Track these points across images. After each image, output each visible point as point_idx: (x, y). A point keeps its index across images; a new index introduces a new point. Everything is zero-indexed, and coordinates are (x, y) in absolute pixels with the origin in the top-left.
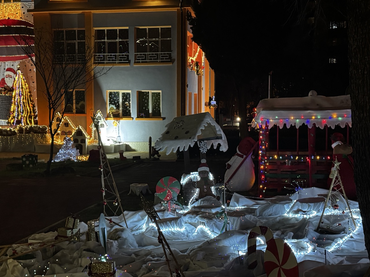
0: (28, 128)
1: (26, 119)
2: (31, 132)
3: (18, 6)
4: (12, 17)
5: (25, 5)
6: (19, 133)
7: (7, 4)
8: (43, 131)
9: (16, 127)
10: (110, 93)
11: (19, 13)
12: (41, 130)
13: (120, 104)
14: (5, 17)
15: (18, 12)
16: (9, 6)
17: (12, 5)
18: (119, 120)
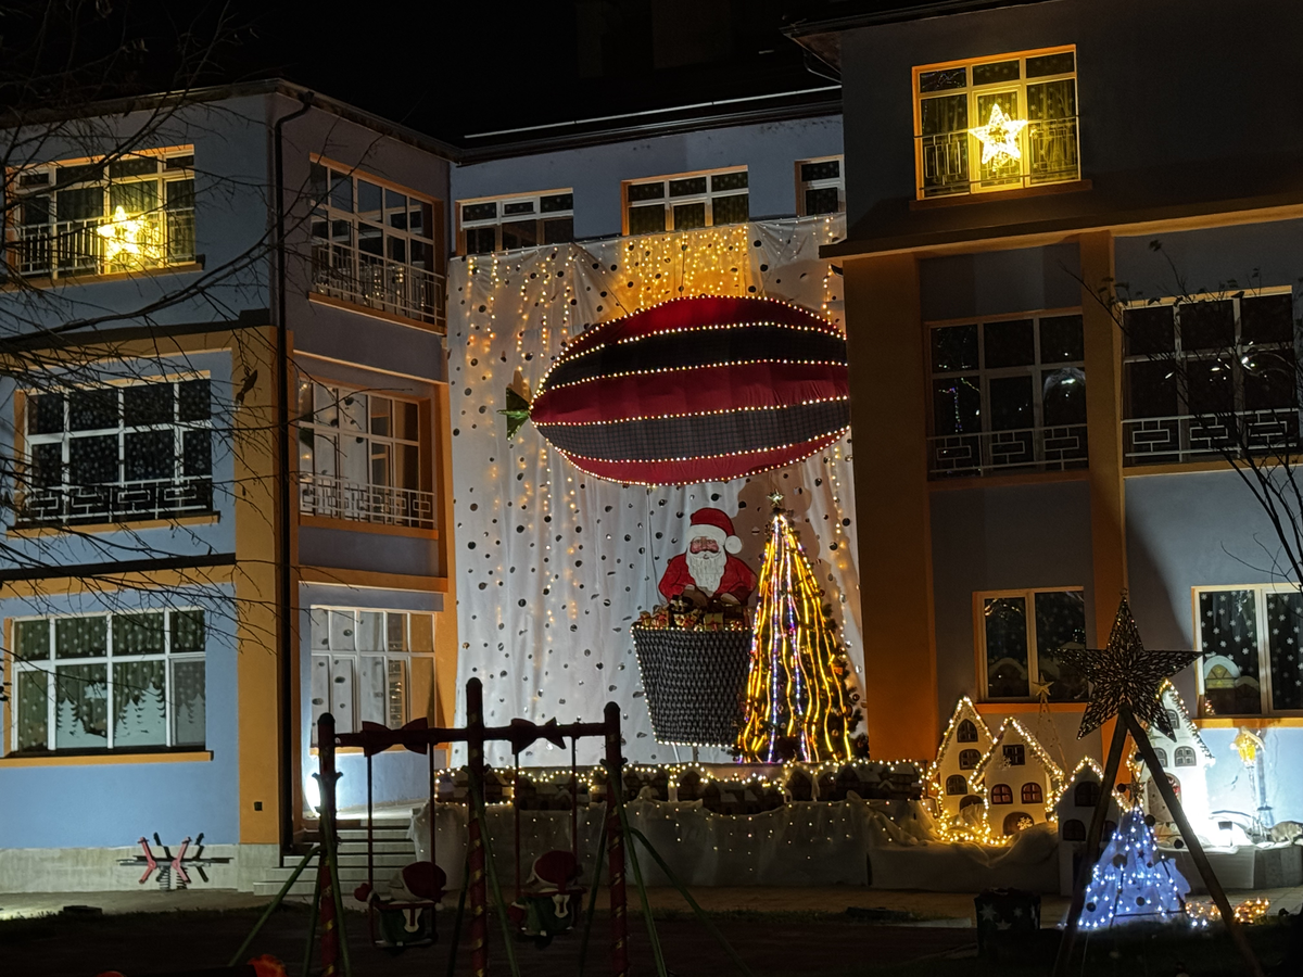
0: (831, 774)
1: (820, 734)
2: (850, 794)
3: (738, 238)
4: (715, 288)
5: (771, 232)
6: (794, 799)
7: (690, 237)
8: (901, 788)
9: (778, 772)
10: (1204, 597)
11: (744, 270)
12: (893, 783)
13: (1260, 649)
14: (681, 289)
15: (740, 263)
16: (698, 242)
17: (710, 238)
18: (1263, 726)
